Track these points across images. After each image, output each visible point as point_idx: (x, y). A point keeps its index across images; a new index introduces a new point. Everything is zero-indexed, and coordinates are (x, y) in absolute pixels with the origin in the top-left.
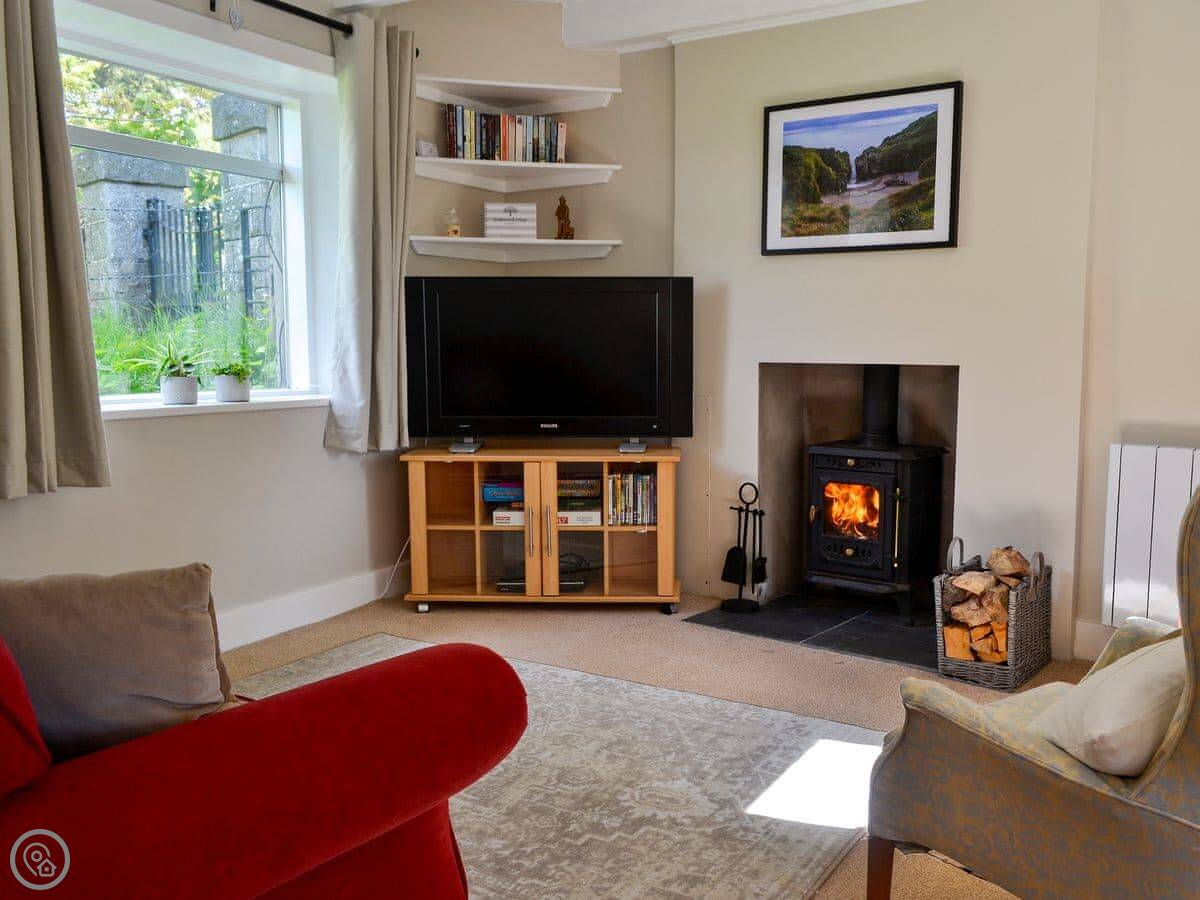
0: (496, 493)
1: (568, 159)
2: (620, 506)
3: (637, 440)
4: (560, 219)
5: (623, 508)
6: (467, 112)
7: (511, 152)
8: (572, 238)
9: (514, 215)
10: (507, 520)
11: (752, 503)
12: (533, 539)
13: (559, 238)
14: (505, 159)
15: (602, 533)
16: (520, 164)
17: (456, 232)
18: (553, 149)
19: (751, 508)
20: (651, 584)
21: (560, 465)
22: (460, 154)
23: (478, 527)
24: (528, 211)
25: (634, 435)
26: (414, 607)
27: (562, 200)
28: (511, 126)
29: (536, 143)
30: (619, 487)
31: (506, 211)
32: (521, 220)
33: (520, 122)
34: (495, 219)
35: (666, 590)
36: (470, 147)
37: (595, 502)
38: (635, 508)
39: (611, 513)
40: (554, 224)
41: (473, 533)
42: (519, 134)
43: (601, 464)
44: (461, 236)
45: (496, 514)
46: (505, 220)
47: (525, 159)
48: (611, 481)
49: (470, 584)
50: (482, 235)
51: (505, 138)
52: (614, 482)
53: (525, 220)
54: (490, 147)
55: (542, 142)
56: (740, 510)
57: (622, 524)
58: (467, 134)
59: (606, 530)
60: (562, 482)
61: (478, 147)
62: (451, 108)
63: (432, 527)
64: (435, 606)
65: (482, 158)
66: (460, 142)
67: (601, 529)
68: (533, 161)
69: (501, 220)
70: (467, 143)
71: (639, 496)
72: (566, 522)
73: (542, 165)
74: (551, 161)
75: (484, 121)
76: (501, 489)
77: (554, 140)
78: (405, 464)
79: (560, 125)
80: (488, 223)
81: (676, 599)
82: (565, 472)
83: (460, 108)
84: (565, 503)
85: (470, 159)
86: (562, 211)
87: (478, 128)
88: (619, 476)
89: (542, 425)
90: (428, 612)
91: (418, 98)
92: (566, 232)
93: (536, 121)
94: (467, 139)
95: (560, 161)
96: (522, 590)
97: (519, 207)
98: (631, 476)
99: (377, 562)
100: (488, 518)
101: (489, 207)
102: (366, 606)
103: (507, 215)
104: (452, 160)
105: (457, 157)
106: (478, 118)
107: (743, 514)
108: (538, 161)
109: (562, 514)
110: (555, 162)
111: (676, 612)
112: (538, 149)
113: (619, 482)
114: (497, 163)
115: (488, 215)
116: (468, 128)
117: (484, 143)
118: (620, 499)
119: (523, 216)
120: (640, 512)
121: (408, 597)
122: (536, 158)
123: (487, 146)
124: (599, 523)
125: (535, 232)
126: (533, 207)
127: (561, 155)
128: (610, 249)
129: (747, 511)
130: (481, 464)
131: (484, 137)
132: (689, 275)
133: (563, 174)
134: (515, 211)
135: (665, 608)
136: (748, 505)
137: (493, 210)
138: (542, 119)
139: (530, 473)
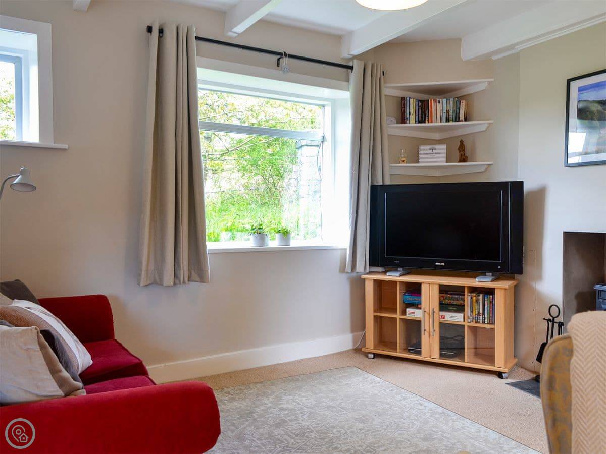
0: (410, 298)
1: (466, 120)
2: (475, 312)
3: (491, 274)
4: (460, 151)
5: (477, 313)
6: (411, 100)
7: (434, 118)
8: (466, 162)
9: (434, 151)
10: (413, 314)
11: (556, 317)
12: (425, 326)
13: (460, 162)
14: (431, 122)
15: (463, 326)
16: (439, 124)
17: (403, 161)
18: (457, 115)
19: (557, 320)
20: (491, 359)
21: (441, 286)
22: (407, 121)
23: (398, 316)
24: (442, 148)
25: (490, 271)
26: (366, 355)
27: (462, 142)
28: (434, 105)
29: (448, 112)
30: (475, 301)
31: (430, 149)
32: (438, 153)
33: (439, 102)
34: (424, 154)
35: (500, 364)
36: (413, 118)
37: (460, 309)
38: (484, 314)
39: (469, 315)
40: (457, 155)
41: (396, 318)
42: (438, 109)
43: (463, 287)
44: (406, 163)
45: (408, 310)
46: (430, 154)
47: (441, 121)
48: (470, 297)
49: (393, 346)
50: (418, 162)
51: (431, 112)
52: (471, 298)
53: (440, 153)
54: (423, 116)
55: (451, 112)
56: (549, 320)
57: (476, 322)
58: (411, 111)
59: (466, 325)
60: (442, 295)
61: (417, 117)
62: (403, 99)
63: (376, 314)
64: (376, 356)
65: (419, 123)
66: (407, 116)
67: (463, 324)
68: (446, 122)
69: (427, 154)
70: (411, 116)
71: (486, 307)
72: (444, 318)
73: (451, 123)
74: (456, 121)
75: (420, 104)
76: (413, 297)
77: (458, 111)
78: (364, 280)
79: (461, 101)
80: (421, 156)
81: (506, 370)
82: (443, 289)
83: (408, 98)
84: (443, 307)
85: (412, 123)
86: (462, 147)
87: (417, 107)
88: (475, 294)
89: (436, 264)
90: (373, 358)
91: (386, 96)
92: (463, 159)
93: (448, 101)
94: (411, 114)
95: (461, 121)
96: (419, 353)
97: (437, 147)
98: (481, 295)
99: (353, 330)
100: (404, 313)
101: (422, 147)
102: (346, 351)
103: (431, 151)
104: (404, 125)
105: (406, 123)
106: (417, 103)
107: (551, 324)
108: (449, 122)
109: (442, 313)
110: (459, 121)
111: (506, 378)
112: (449, 115)
113: (474, 298)
114: (427, 124)
115: (421, 152)
116: (412, 107)
117: (420, 115)
118: (475, 307)
119: (439, 151)
120: (486, 316)
121: (363, 349)
122: (448, 120)
123: (422, 117)
124: (463, 321)
125: (445, 160)
126: (444, 146)
127: (462, 117)
128: (486, 167)
129: (553, 322)
130: (401, 282)
131: (420, 112)
132: (521, 180)
133: (463, 128)
134: (435, 149)
135: (500, 375)
136: (554, 318)
137: (424, 149)
138: (451, 100)
139: (424, 289)
